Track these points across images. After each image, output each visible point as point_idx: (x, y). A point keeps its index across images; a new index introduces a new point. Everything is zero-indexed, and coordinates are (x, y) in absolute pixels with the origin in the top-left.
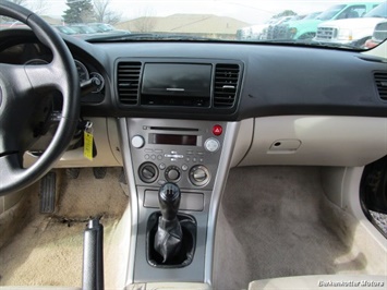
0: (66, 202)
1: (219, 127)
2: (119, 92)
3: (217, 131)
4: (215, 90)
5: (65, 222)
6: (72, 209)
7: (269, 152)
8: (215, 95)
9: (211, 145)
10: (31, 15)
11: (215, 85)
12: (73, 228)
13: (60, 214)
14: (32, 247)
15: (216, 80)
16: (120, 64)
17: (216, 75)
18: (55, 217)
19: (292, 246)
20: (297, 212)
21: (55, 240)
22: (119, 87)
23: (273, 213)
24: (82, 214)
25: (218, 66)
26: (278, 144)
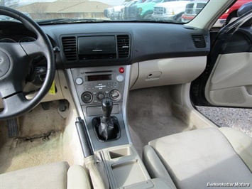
0: (26, 128)
1: (122, 68)
2: (66, 54)
3: (122, 70)
4: (119, 49)
5: (27, 140)
6: (30, 131)
7: (146, 80)
8: (119, 52)
9: (119, 78)
10: (21, 14)
11: (118, 46)
12: (34, 142)
13: (23, 136)
14: (11, 157)
15: (118, 44)
16: (63, 38)
17: (118, 41)
18: (20, 138)
19: (161, 129)
20: (161, 112)
21: (25, 151)
22: (65, 52)
23: (149, 114)
24: (38, 133)
25: (118, 36)
26: (151, 75)
